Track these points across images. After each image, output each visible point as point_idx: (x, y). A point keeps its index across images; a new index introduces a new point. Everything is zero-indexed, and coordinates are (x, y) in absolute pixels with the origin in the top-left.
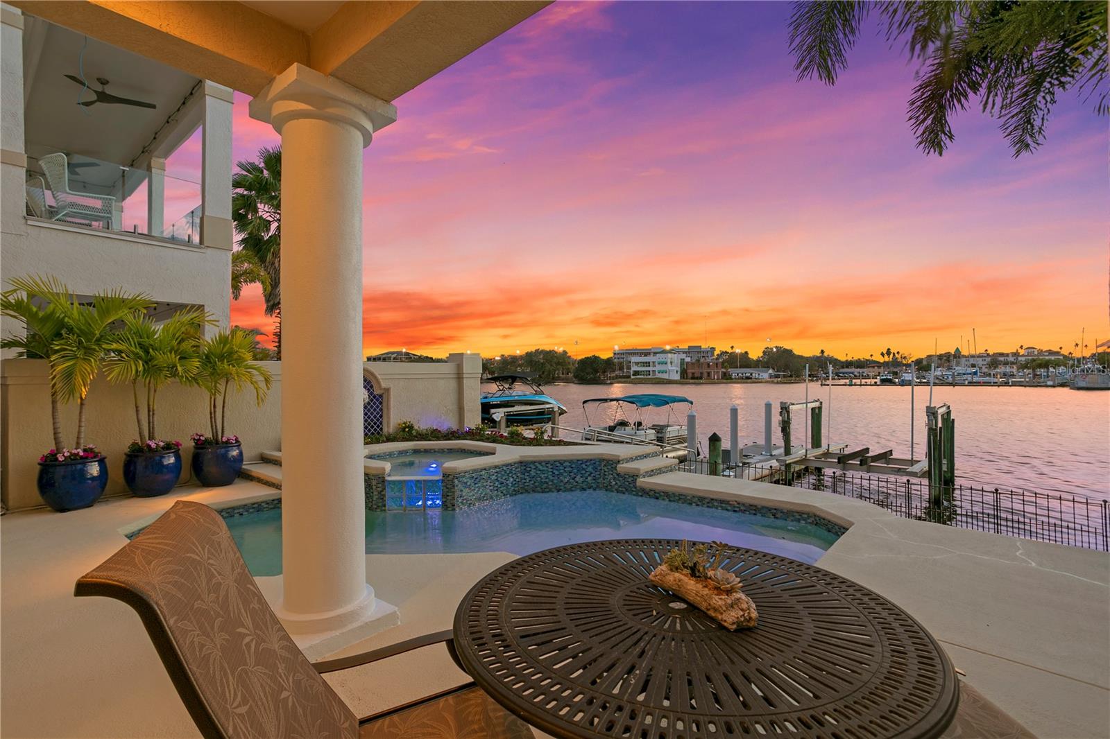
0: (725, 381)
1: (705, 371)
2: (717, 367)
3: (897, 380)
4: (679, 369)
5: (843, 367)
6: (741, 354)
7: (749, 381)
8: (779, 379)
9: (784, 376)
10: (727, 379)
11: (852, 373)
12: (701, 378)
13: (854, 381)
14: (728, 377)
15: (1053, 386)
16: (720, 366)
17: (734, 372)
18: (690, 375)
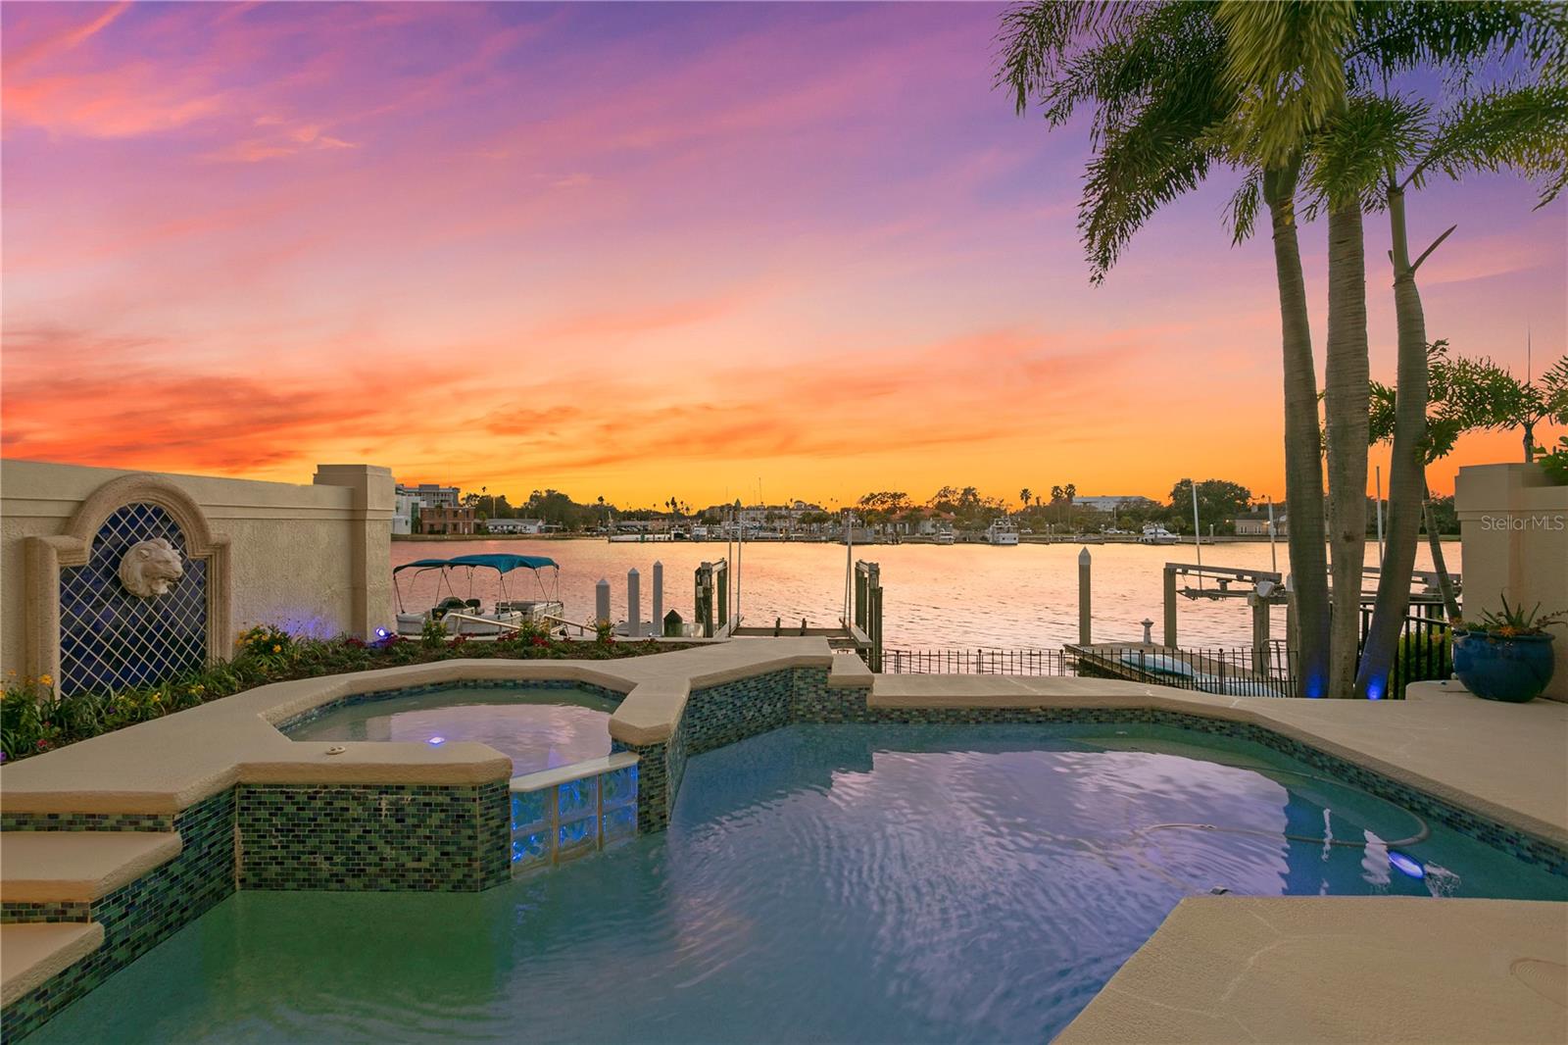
0: (479, 537)
1: (450, 522)
2: (468, 516)
3: (688, 536)
4: (410, 519)
5: (624, 519)
6: (497, 499)
7: (514, 536)
8: (552, 534)
9: (558, 530)
10: (483, 534)
11: (635, 527)
12: (444, 532)
13: (646, 536)
14: (484, 531)
15: (826, 542)
16: (471, 515)
17: (490, 524)
18: (427, 528)
